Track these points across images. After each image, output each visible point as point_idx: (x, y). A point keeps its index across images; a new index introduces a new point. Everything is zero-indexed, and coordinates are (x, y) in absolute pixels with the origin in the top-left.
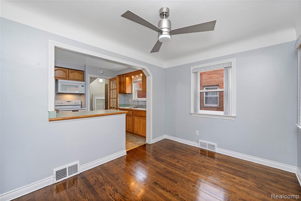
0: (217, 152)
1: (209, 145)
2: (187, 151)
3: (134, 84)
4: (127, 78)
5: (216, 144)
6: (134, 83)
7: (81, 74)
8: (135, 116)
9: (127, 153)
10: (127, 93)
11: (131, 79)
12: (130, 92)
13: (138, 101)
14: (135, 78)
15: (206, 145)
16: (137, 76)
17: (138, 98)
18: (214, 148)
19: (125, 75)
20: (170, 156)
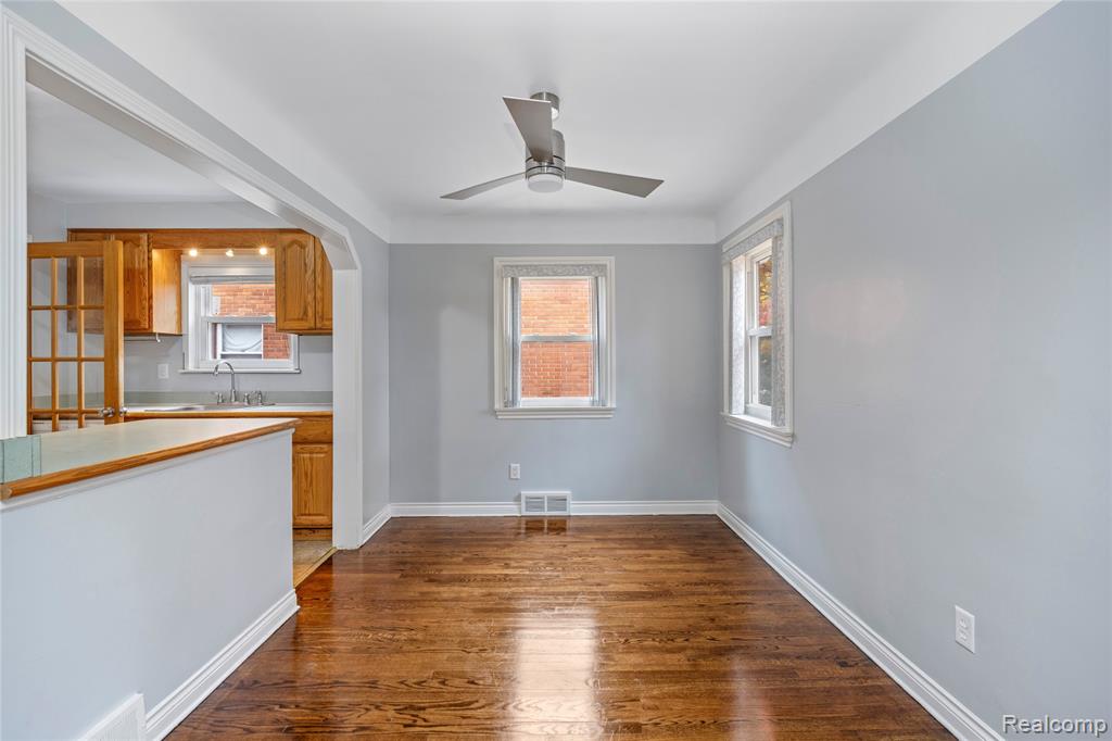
0: (572, 514)
1: (552, 499)
2: (502, 534)
3: (190, 290)
4: (159, 257)
5: (568, 492)
6: (193, 283)
9: (298, 604)
10: (155, 334)
11: (179, 260)
12: (171, 328)
13: (233, 374)
14: (212, 259)
15: (543, 502)
16: (230, 254)
18: (565, 504)
19: (145, 236)
20: (465, 559)
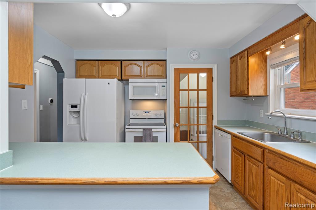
3: (272, 73)
4: (252, 61)
6: (273, 68)
7: (162, 66)
8: (270, 168)
10: (251, 96)
11: (265, 59)
12: (260, 92)
14: (276, 54)
16: (282, 47)
17: (286, 107)
19: (246, 52)
